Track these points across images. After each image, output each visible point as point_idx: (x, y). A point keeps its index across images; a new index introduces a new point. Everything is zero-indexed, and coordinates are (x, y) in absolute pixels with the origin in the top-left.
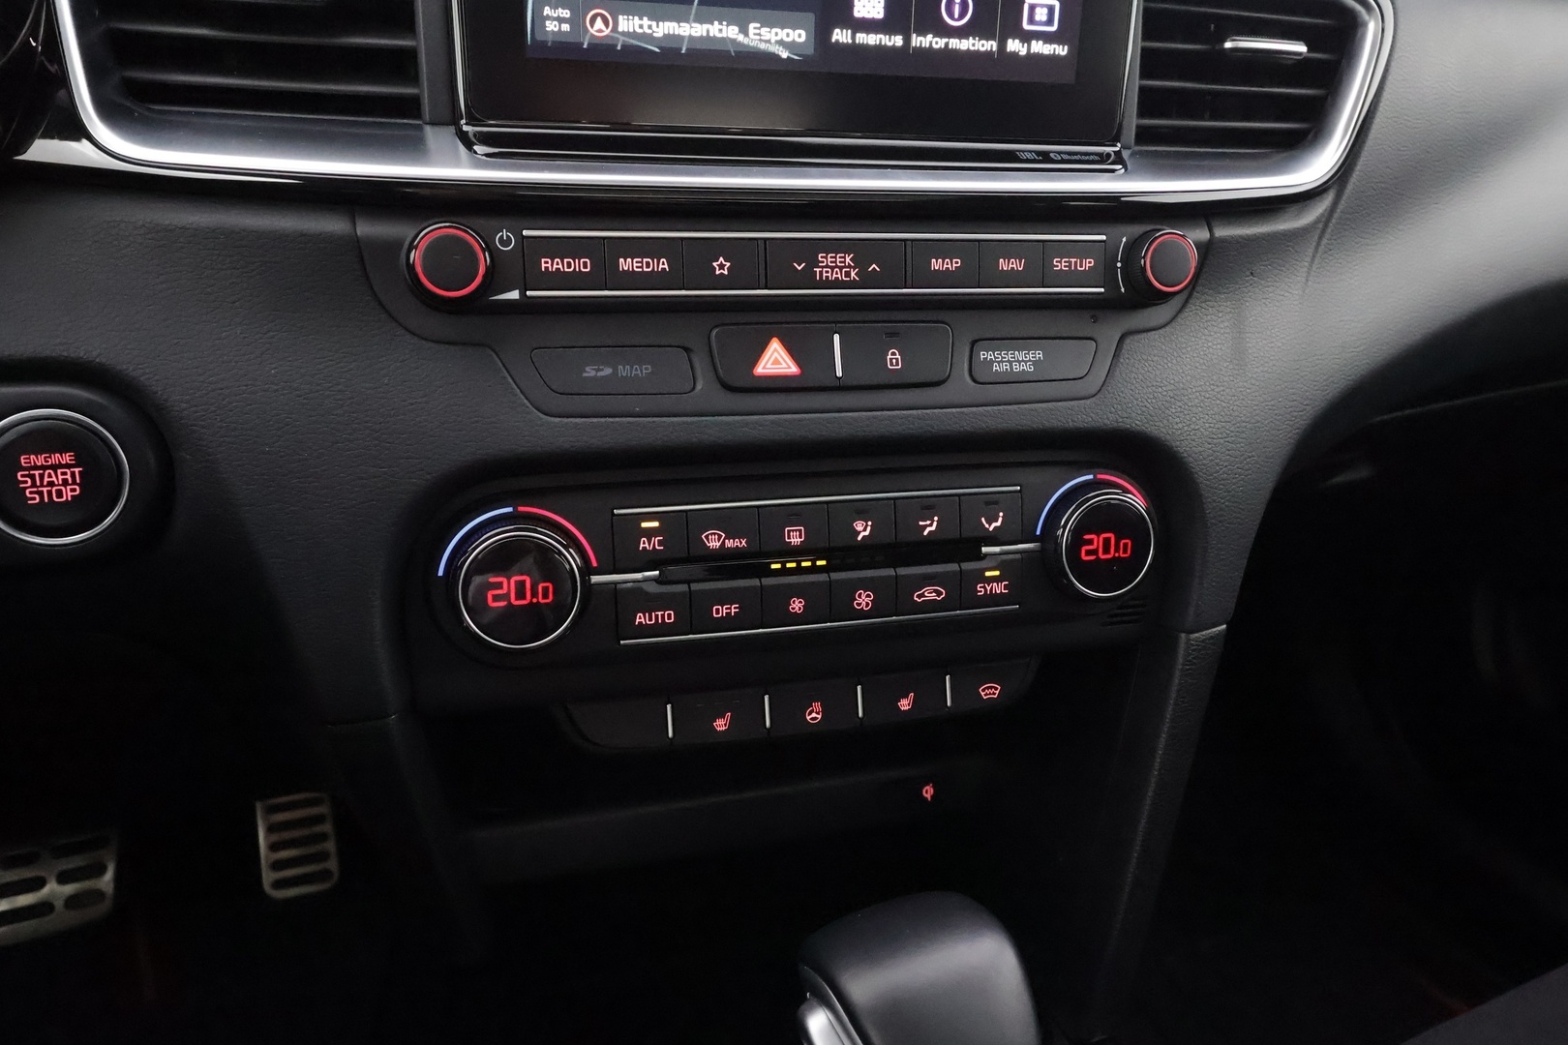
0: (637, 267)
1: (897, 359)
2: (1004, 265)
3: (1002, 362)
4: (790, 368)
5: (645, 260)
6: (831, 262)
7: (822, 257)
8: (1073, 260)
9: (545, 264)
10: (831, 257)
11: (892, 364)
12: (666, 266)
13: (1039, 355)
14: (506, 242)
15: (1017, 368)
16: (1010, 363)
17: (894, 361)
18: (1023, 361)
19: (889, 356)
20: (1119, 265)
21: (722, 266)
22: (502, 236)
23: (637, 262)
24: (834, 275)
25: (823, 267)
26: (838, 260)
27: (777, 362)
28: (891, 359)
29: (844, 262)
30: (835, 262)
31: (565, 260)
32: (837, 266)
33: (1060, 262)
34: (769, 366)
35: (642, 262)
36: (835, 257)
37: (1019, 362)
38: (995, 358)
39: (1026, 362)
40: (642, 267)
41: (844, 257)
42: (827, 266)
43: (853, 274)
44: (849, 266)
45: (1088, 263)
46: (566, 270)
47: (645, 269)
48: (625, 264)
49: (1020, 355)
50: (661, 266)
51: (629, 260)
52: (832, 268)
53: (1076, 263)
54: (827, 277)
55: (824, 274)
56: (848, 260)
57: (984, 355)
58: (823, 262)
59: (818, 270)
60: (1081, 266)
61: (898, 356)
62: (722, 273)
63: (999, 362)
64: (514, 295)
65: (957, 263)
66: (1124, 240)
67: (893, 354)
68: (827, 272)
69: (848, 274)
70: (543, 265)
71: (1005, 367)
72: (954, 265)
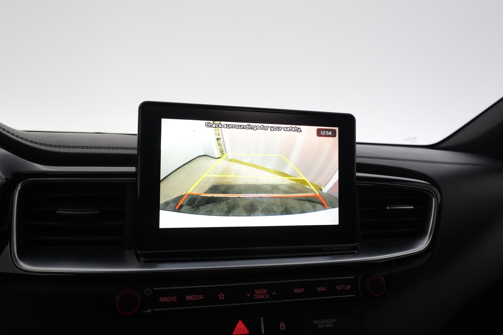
0: (192, 298)
1: (284, 326)
2: (319, 289)
3: (321, 324)
4: (245, 331)
5: (195, 296)
6: (259, 292)
7: (256, 291)
8: (343, 286)
9: (161, 299)
10: (259, 291)
11: (282, 328)
12: (202, 297)
13: (335, 320)
14: (148, 293)
15: (327, 326)
16: (324, 324)
17: (283, 326)
18: (329, 323)
19: (281, 325)
20: (359, 286)
21: (222, 296)
22: (147, 290)
23: (192, 297)
24: (261, 297)
25: (256, 294)
26: (262, 291)
27: (241, 329)
28: (282, 326)
29: (264, 292)
30: (261, 292)
31: (168, 297)
32: (261, 294)
33: (339, 287)
34: (238, 331)
35: (194, 297)
36: (261, 291)
37: (328, 323)
38: (319, 323)
39: (330, 323)
40: (194, 298)
41: (264, 291)
42: (258, 294)
43: (267, 296)
44: (266, 294)
45: (348, 287)
46: (168, 301)
47: (195, 299)
48: (189, 298)
49: (327, 321)
50: (201, 298)
51: (190, 296)
52: (260, 295)
53: (344, 287)
54: (258, 298)
55: (257, 297)
56: (265, 291)
57: (315, 322)
58: (257, 293)
59: (255, 295)
60: (346, 288)
61: (284, 325)
62: (222, 299)
63: (320, 324)
64: (150, 311)
65: (302, 290)
66: (360, 277)
67: (282, 324)
68: (258, 296)
69: (265, 296)
70: (160, 300)
71: (323, 326)
72: (302, 291)
